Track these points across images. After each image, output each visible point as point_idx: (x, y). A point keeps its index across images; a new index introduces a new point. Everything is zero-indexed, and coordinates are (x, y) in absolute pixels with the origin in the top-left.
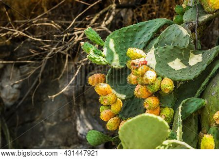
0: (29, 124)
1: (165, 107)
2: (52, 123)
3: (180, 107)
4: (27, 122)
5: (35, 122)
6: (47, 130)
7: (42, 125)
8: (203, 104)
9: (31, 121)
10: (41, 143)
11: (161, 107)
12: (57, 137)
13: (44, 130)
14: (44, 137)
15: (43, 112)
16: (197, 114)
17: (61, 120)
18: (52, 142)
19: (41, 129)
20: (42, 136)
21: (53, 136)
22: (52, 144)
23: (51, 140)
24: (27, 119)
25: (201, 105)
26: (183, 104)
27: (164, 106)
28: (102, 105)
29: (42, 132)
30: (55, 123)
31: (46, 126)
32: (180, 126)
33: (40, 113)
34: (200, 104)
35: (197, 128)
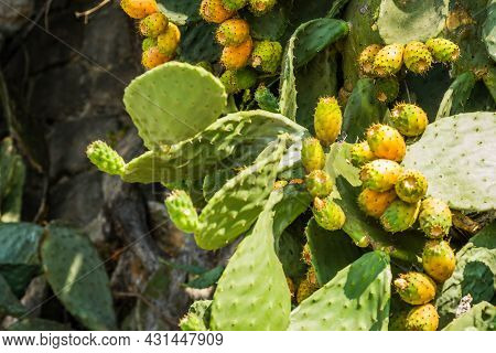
0: (57, 71)
1: (262, 40)
2: (104, 66)
3: (293, 39)
4: (54, 66)
5: (69, 66)
6: (94, 80)
7: (85, 71)
8: (342, 31)
9: (62, 64)
10: (82, 110)
11: (254, 40)
12: (112, 97)
13: (89, 81)
14: (89, 97)
15: (85, 43)
16: (334, 52)
17: (121, 61)
18: (103, 107)
19: (82, 80)
20: (83, 96)
21: (106, 96)
22: (103, 112)
23: (102, 103)
24: (54, 59)
25: (338, 34)
26: (300, 32)
27: (260, 37)
28: (145, 37)
29: (83, 86)
30: (110, 67)
31: (91, 74)
32: (288, 78)
33: (80, 46)
34: (337, 30)
35: (334, 81)
